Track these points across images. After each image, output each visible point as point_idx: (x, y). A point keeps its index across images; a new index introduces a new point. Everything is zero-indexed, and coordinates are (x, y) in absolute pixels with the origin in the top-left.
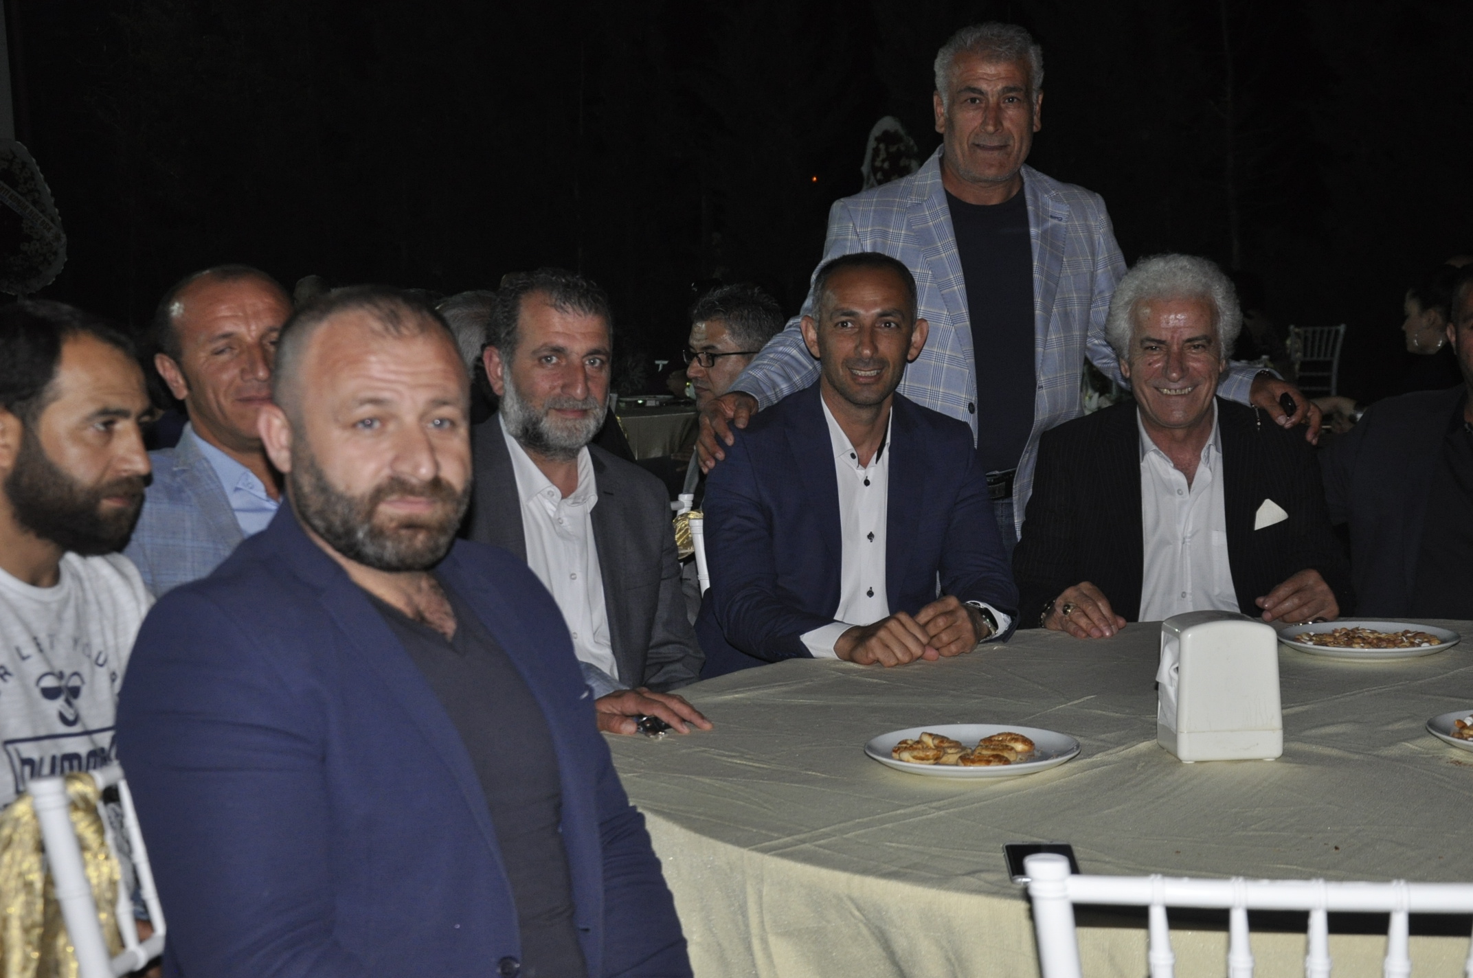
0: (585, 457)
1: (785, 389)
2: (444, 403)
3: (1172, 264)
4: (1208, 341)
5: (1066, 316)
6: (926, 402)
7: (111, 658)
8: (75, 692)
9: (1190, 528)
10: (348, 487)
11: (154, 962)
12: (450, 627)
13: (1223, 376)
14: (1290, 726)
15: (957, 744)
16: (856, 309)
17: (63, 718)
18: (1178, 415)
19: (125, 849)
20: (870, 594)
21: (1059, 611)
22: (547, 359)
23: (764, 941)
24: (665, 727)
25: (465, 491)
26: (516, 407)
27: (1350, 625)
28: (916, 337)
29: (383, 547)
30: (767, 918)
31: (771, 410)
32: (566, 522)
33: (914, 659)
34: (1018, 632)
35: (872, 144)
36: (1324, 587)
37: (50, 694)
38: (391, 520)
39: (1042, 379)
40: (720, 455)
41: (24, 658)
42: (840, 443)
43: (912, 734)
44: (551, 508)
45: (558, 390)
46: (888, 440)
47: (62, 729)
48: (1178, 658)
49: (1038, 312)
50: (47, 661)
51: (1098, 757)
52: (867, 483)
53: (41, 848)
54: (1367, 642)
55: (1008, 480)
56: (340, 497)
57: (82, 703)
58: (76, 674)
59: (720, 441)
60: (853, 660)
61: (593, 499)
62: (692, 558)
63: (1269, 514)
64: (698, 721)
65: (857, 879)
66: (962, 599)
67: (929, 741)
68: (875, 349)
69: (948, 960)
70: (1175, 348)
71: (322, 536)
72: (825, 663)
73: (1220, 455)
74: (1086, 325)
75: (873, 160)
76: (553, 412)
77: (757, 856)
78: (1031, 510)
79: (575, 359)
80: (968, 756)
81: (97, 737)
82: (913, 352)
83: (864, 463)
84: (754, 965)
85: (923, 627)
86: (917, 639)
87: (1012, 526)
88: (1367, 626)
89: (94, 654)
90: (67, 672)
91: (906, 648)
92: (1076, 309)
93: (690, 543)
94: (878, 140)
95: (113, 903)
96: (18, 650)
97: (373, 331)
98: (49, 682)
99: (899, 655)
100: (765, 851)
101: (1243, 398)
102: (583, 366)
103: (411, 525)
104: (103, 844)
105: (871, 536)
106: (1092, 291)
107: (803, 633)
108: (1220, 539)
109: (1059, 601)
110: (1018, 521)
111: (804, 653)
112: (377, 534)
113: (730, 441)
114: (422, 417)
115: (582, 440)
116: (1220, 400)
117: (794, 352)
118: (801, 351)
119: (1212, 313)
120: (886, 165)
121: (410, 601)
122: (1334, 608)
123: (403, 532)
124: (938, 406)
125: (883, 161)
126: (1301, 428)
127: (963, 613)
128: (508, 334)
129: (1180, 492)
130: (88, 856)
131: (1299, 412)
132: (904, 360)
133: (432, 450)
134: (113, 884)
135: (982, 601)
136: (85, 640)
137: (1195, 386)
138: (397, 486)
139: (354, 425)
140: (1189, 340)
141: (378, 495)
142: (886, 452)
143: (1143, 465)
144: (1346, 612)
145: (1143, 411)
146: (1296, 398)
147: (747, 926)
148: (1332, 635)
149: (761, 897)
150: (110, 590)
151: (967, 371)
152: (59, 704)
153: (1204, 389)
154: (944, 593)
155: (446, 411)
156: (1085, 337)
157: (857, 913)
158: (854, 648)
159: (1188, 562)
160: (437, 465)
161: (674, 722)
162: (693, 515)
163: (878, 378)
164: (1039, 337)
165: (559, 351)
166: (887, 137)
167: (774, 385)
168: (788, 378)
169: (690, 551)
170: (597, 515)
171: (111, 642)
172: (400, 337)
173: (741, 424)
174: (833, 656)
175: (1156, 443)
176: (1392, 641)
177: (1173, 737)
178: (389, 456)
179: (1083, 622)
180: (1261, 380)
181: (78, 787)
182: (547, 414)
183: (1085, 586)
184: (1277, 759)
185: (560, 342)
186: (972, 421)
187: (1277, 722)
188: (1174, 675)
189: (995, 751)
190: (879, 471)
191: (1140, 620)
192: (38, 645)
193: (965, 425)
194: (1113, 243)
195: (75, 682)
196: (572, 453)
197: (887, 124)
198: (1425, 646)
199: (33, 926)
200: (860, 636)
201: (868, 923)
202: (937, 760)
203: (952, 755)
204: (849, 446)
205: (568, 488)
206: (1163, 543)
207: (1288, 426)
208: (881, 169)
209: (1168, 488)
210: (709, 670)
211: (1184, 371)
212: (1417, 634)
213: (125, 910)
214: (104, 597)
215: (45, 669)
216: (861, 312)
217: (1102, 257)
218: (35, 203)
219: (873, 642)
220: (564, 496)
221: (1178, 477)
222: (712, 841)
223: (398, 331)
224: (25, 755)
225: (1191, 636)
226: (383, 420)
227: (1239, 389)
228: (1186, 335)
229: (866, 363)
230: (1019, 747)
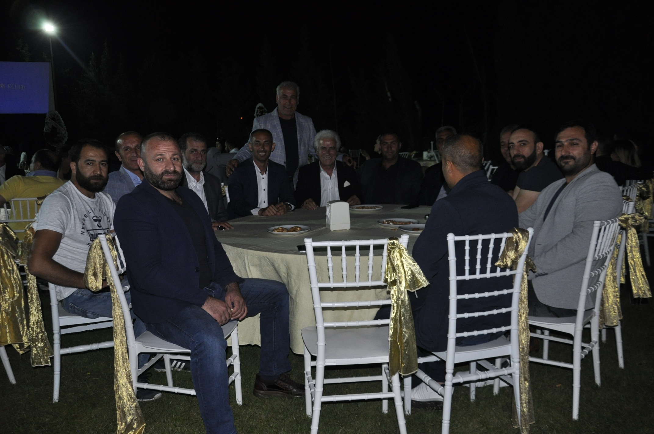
0: (202, 173)
1: (245, 158)
2: (175, 155)
3: (327, 132)
4: (334, 148)
5: (304, 143)
6: (275, 161)
7: (107, 214)
8: (100, 221)
9: (331, 187)
10: (156, 173)
11: (125, 272)
12: (181, 203)
13: (337, 156)
14: (352, 223)
15: (286, 229)
16: (259, 140)
17: (98, 225)
18: (328, 163)
19: (117, 250)
20: (264, 202)
21: (305, 205)
22: (193, 152)
23: (249, 267)
24: (224, 228)
25: (181, 173)
26: (186, 163)
27: (363, 205)
28: (273, 147)
29: (165, 185)
30: (249, 262)
31: (242, 163)
32: (198, 187)
33: (275, 214)
34: (296, 209)
35: (256, 109)
36: (357, 198)
37: (95, 220)
38: (166, 179)
39: (300, 157)
40: (231, 173)
41: (90, 213)
42: (258, 170)
43: (277, 227)
44: (194, 184)
45: (195, 159)
46: (268, 169)
47: (98, 228)
48: (330, 210)
49: (299, 143)
50: (94, 214)
51: (314, 230)
52: (263, 178)
53: (102, 248)
54: (366, 208)
55: (292, 178)
56: (155, 175)
57: (101, 223)
58: (100, 217)
59: (231, 170)
60: (262, 215)
61: (204, 182)
62: (225, 196)
63: (347, 184)
64: (231, 227)
65: (268, 253)
66: (284, 202)
67: (280, 228)
68: (264, 148)
69: (286, 268)
70: (328, 149)
71: (152, 184)
72: (256, 216)
73: (336, 172)
74: (309, 145)
75: (257, 113)
76: (194, 163)
77: (247, 250)
78: (298, 184)
79: (199, 152)
80: (288, 230)
81: (105, 230)
82: (272, 150)
83: (262, 174)
84: (247, 272)
85: (277, 208)
86: (275, 210)
87: (294, 188)
88: (366, 206)
89: (104, 213)
90: (98, 216)
91: (273, 212)
92: (306, 142)
93: (225, 192)
94: (258, 108)
95: (116, 260)
96: (88, 211)
97: (159, 140)
98: (95, 218)
99: (272, 214)
100: (248, 249)
101: (341, 160)
102: (201, 154)
103: (170, 180)
104: (113, 248)
105: (264, 190)
106: (310, 138)
107: (251, 210)
108: (337, 189)
109: (305, 203)
110: (295, 187)
111: (251, 214)
112: (163, 182)
113: (233, 170)
114: (171, 158)
115: (201, 169)
116: (336, 161)
117: (247, 151)
118: (248, 150)
119: (335, 142)
120: (260, 114)
121: (172, 197)
122: (359, 202)
123: (169, 182)
124: (278, 162)
125: (259, 113)
126: (353, 166)
127: (285, 206)
128: (184, 146)
129: (328, 179)
130: (111, 250)
131: (352, 163)
132: (271, 151)
133: (173, 164)
134: (116, 256)
135: (289, 202)
136: (101, 210)
137: (332, 157)
138: (166, 172)
139: (157, 160)
140: (331, 147)
141: (163, 174)
142: (267, 172)
143: (321, 174)
144: (362, 204)
145: (321, 162)
146: (352, 160)
147: (245, 264)
148: (359, 207)
149: (248, 258)
150: (105, 200)
151: (284, 155)
152: (97, 223)
153: (334, 158)
154: (280, 201)
155: (176, 156)
156: (308, 149)
157: (268, 260)
158: (262, 213)
159: (331, 194)
160: (175, 168)
161: (226, 227)
162: (225, 186)
163: (265, 155)
164: (299, 148)
165: (195, 150)
166: (260, 108)
167: (243, 158)
168: (245, 156)
169: (225, 194)
170: (205, 186)
171: (107, 211)
172: (165, 140)
173: (236, 166)
174: (258, 215)
175: (323, 169)
176: (371, 208)
177: (329, 226)
178: (164, 166)
179: (310, 207)
180: (344, 156)
181: (108, 236)
182: (193, 164)
183: (310, 199)
184: (350, 229)
185: (196, 148)
186: (285, 165)
187: (349, 222)
188: (329, 213)
189: (294, 230)
190: (265, 176)
191: (321, 206)
192: (92, 210)
193: (284, 166)
194: (314, 128)
195: (100, 218)
196: (199, 172)
197: (260, 105)
198: (377, 209)
199: (101, 264)
200: (263, 210)
201: (270, 262)
202: (282, 232)
203: (285, 231)
204: (259, 170)
205: (198, 180)
206: (325, 190)
207: (350, 166)
208: (259, 115)
209: (326, 178)
210: (230, 218)
211: (330, 154)
212: (376, 207)
213: (118, 261)
214: (104, 201)
215: (94, 215)
216: (261, 141)
217: (312, 131)
218: (60, 125)
219: (266, 211)
220: (197, 182)
221: (328, 176)
222: (237, 248)
223: (164, 139)
224: (91, 233)
225: (332, 205)
226: (163, 159)
227: (340, 158)
228: (330, 147)
229: (262, 152)
230: (299, 229)
